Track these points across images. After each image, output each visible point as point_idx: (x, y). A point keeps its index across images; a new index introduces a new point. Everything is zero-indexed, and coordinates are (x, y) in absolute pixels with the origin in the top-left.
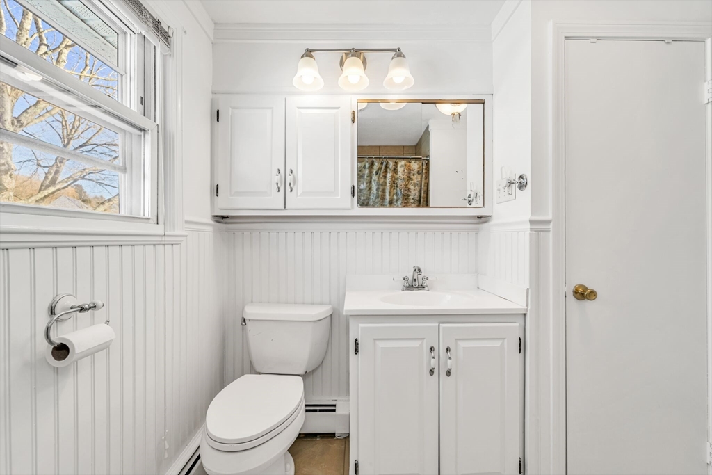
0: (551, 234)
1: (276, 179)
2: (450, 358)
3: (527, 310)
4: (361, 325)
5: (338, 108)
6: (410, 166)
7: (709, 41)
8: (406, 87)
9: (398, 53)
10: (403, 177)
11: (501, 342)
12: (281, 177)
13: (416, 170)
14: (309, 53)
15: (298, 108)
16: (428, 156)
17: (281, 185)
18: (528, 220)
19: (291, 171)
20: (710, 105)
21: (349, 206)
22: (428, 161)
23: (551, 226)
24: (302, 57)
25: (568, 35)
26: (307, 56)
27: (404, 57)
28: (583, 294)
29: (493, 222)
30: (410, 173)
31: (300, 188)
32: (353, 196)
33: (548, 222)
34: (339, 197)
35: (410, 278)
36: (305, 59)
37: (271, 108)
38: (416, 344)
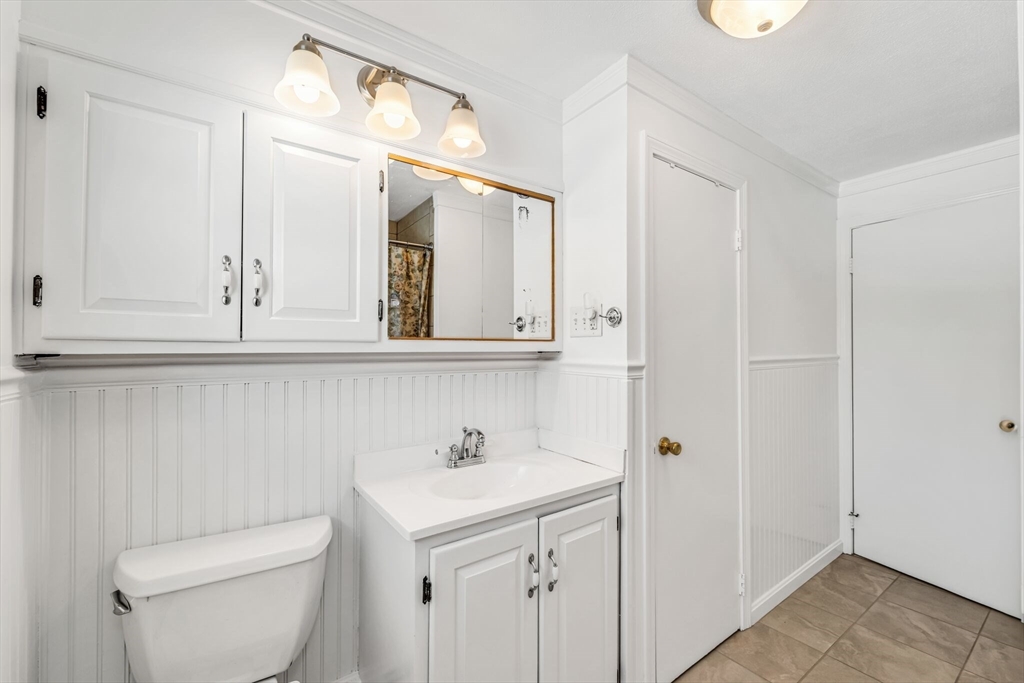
0: (644, 382)
1: (225, 278)
2: (555, 565)
3: (624, 477)
4: (434, 552)
5: (357, 160)
6: (407, 258)
7: (738, 191)
8: (465, 156)
9: (463, 103)
10: (400, 272)
11: (600, 524)
12: (233, 273)
13: (416, 264)
14: (309, 44)
15: (275, 140)
16: (431, 244)
17: (233, 290)
18: (627, 366)
19: (258, 262)
20: (738, 253)
21: (375, 337)
22: (431, 250)
23: (644, 372)
24: (297, 48)
25: (656, 153)
26: (307, 48)
27: (472, 109)
28: (668, 448)
29: (565, 359)
30: (408, 268)
31: (277, 298)
32: (381, 319)
33: (640, 368)
34: (357, 320)
35: (460, 445)
36: (303, 53)
37: (210, 124)
38: (511, 558)
